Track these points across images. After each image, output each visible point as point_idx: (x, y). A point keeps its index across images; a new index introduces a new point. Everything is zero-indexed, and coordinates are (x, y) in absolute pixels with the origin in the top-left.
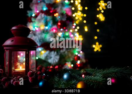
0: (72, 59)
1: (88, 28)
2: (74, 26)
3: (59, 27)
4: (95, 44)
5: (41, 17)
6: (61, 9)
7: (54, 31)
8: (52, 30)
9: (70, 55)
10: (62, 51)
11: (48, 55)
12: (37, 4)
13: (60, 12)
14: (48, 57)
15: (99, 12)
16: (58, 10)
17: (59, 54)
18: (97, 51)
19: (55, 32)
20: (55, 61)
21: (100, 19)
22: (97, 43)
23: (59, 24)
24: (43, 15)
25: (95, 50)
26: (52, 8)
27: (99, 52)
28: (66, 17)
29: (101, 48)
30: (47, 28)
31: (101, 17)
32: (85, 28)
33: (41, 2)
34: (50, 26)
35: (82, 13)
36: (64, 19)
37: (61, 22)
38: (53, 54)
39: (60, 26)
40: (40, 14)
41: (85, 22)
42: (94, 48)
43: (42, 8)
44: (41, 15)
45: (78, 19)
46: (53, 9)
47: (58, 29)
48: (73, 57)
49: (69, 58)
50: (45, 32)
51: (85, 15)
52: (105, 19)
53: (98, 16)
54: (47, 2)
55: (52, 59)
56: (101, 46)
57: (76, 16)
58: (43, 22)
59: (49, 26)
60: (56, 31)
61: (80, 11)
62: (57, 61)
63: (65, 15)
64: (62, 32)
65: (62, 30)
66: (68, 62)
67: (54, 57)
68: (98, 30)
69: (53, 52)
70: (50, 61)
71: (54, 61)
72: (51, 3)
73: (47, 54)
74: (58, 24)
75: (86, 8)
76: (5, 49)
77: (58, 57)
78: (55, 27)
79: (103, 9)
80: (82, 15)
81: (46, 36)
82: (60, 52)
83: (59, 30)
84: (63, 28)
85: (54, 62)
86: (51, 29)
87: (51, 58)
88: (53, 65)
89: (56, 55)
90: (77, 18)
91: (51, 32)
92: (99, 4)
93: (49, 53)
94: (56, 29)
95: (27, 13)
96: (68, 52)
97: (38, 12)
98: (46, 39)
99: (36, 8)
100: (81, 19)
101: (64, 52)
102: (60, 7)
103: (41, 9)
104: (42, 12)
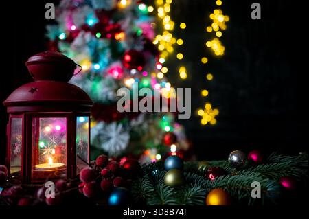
0: (157, 142)
1: (188, 72)
2: (160, 63)
3: (127, 65)
4: (203, 108)
5: (84, 40)
6: (131, 23)
7: (116, 74)
8: (111, 72)
9: (153, 132)
10: (134, 123)
11: (102, 132)
12: (73, 9)
13: (128, 31)
14: (102, 138)
15: (212, 36)
16: (125, 24)
17: (128, 129)
18: (209, 123)
19: (118, 76)
20: (120, 146)
21: (214, 52)
22: (208, 106)
23: (128, 58)
24: (88, 36)
25: (204, 122)
26: (109, 21)
27: (212, 125)
28: (143, 43)
29: (216, 117)
30: (97, 67)
31: (216, 48)
32: (180, 71)
33: (81, 5)
34: (104, 64)
35: (173, 37)
36: (139, 48)
37: (132, 53)
38: (114, 130)
39: (129, 62)
40: (80, 34)
41: (180, 56)
42: (201, 118)
43: (86, 18)
44: (83, 36)
45: (165, 50)
46: (111, 22)
47: (126, 69)
48: (160, 137)
49: (151, 138)
50: (92, 77)
51: (180, 42)
52: (225, 51)
53: (209, 44)
54: (96, 6)
55: (112, 141)
56: (216, 112)
57: (159, 43)
58: (88, 51)
59: (101, 63)
60: (121, 75)
61: (170, 32)
62: (124, 146)
63: (142, 38)
64: (133, 77)
65: (133, 71)
66: (151, 148)
67: (117, 136)
68: (210, 77)
69: (113, 126)
70: (106, 146)
71: (118, 148)
72: (107, 8)
73: (99, 131)
74: (124, 57)
75: (183, 26)
76: (9, 113)
77: (126, 137)
78: (117, 64)
79: (220, 30)
80: (174, 41)
81: (94, 86)
82: (130, 126)
83: (126, 72)
84: (136, 69)
85: (116, 149)
86: (109, 69)
87: (109, 139)
88: (115, 156)
89: (121, 133)
90: (161, 48)
91: (109, 77)
92: (212, 16)
93: (104, 129)
94: (120, 71)
95: (46, 31)
96: (149, 124)
97: (73, 28)
98: (96, 94)
99: (71, 18)
100: (171, 50)
101: (140, 125)
102: (128, 20)
103: (82, 22)
104: (85, 28)
